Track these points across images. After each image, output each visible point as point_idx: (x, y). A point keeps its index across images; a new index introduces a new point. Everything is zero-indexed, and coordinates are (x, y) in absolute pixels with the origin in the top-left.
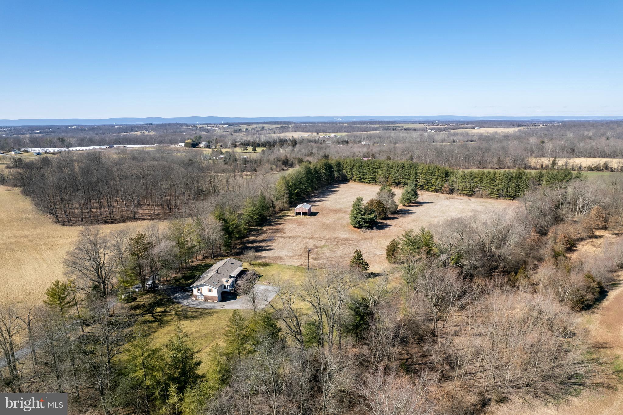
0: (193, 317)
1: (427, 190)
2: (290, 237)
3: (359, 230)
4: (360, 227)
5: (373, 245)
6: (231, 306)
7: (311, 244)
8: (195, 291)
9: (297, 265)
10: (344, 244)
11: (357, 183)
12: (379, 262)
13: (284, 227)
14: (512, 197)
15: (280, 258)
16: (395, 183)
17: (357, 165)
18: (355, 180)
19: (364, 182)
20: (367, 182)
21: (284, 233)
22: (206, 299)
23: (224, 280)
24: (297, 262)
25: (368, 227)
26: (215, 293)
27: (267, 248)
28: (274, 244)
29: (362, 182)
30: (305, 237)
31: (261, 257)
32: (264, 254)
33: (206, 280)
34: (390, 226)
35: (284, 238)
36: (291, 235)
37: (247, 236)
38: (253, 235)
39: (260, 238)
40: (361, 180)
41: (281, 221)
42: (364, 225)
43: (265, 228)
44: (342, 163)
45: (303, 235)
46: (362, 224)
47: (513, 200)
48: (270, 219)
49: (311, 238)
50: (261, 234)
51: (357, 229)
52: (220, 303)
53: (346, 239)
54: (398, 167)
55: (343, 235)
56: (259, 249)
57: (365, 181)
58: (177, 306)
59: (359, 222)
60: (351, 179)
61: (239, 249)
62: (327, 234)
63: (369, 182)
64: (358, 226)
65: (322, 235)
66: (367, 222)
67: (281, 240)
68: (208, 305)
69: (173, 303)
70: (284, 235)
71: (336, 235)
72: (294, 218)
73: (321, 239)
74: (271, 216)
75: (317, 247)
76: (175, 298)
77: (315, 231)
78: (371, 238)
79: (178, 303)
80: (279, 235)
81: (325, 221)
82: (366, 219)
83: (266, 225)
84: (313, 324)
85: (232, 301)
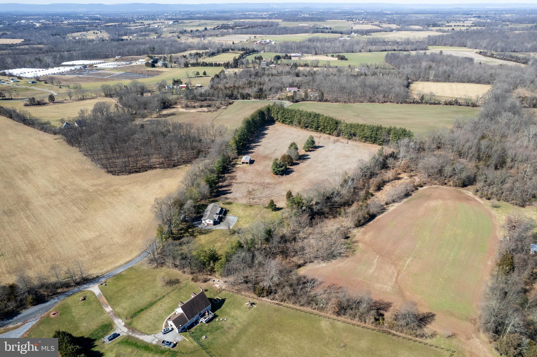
0: (205, 233)
1: (324, 132)
2: (240, 183)
4: (277, 174)
5: (282, 188)
6: (218, 227)
7: (251, 187)
8: (203, 222)
9: (244, 203)
10: (267, 187)
12: (283, 200)
13: (236, 175)
15: (236, 199)
16: (305, 126)
17: (281, 112)
18: (280, 121)
20: (287, 124)
21: (237, 180)
22: (208, 224)
23: (215, 216)
24: (244, 201)
25: (281, 175)
26: (212, 222)
27: (229, 191)
28: (232, 189)
29: (284, 123)
30: (247, 183)
31: (227, 198)
32: (228, 196)
33: (207, 216)
34: (293, 171)
35: (237, 183)
36: (240, 181)
37: (217, 183)
38: (221, 182)
39: (225, 184)
41: (234, 169)
43: (226, 175)
44: (270, 108)
45: (247, 181)
48: (228, 167)
49: (251, 183)
50: (225, 180)
51: (275, 175)
52: (214, 226)
53: (269, 184)
55: (267, 181)
56: (225, 193)
58: (197, 228)
59: (276, 172)
60: (277, 120)
61: (215, 193)
62: (258, 180)
63: (289, 124)
65: (256, 181)
66: (280, 172)
67: (235, 185)
68: (209, 227)
69: (195, 227)
70: (237, 181)
71: (264, 181)
72: (241, 166)
73: (256, 184)
74: (228, 164)
75: (254, 190)
76: (195, 224)
77: (253, 178)
78: (281, 183)
79: (197, 227)
80: (234, 181)
81: (258, 169)
82: (280, 170)
83: (227, 173)
84: (252, 239)
85: (218, 225)
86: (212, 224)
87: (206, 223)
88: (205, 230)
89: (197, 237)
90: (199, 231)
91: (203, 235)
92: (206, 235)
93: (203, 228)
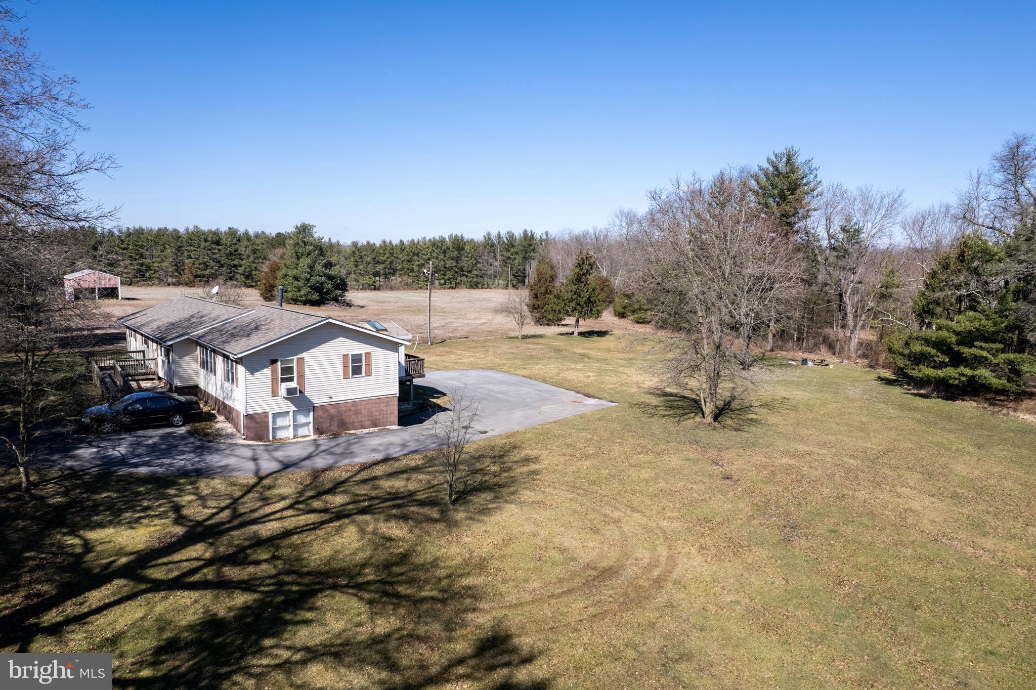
3: (323, 308)
4: (321, 301)
16: (203, 276)
22: (337, 423)
26: (385, 379)
46: (327, 293)
51: (312, 307)
85: (440, 416)
86: (391, 397)
87: (298, 398)
88: (397, 466)
89: (481, 566)
90: (338, 500)
91: (485, 511)
92: (527, 495)
93: (320, 462)
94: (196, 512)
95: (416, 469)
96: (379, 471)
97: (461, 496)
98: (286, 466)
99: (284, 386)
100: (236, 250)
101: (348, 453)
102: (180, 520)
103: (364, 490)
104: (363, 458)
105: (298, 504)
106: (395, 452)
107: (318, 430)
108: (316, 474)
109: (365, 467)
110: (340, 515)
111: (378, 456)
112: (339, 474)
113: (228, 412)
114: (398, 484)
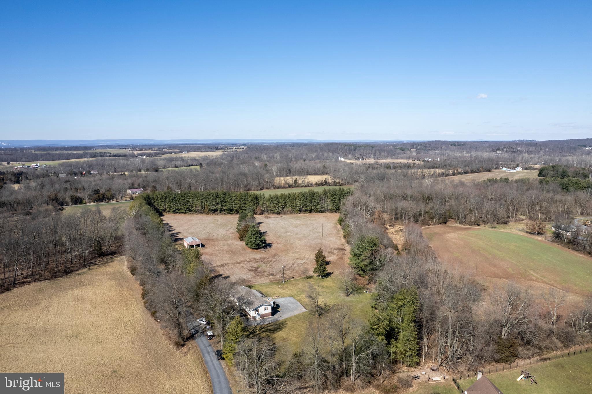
3: (259, 250)
4: (259, 248)
8: (253, 314)
11: (171, 214)
14: (309, 211)
16: (212, 210)
18: (168, 211)
19: (180, 213)
20: (182, 213)
22: (263, 316)
25: (264, 247)
26: (269, 310)
29: (177, 213)
30: (233, 263)
33: (257, 302)
35: (218, 267)
36: (219, 264)
40: (176, 211)
42: (262, 246)
44: (151, 196)
46: (261, 245)
47: (310, 213)
51: (256, 250)
52: (275, 316)
54: (213, 196)
57: (180, 211)
59: (258, 245)
62: (243, 258)
63: (185, 212)
64: (257, 247)
66: (263, 243)
71: (251, 257)
73: (246, 262)
75: (256, 268)
77: (231, 257)
78: (277, 255)
81: (220, 249)
82: (263, 240)
85: (278, 313)
86: (270, 313)
87: (259, 314)
88: (270, 325)
89: (275, 338)
90: (263, 330)
91: (278, 332)
92: (283, 330)
93: (262, 324)
94: (250, 331)
95: (272, 325)
96: (268, 325)
97: (276, 330)
98: (258, 324)
99: (257, 313)
100: (224, 200)
101: (265, 322)
102: (249, 332)
103: (266, 328)
104: (267, 323)
105: (260, 330)
106: (271, 322)
107: (261, 318)
108: (261, 326)
109: (267, 325)
110: (264, 332)
111: (268, 323)
112: (264, 326)
113: (250, 315)
114: (270, 328)
